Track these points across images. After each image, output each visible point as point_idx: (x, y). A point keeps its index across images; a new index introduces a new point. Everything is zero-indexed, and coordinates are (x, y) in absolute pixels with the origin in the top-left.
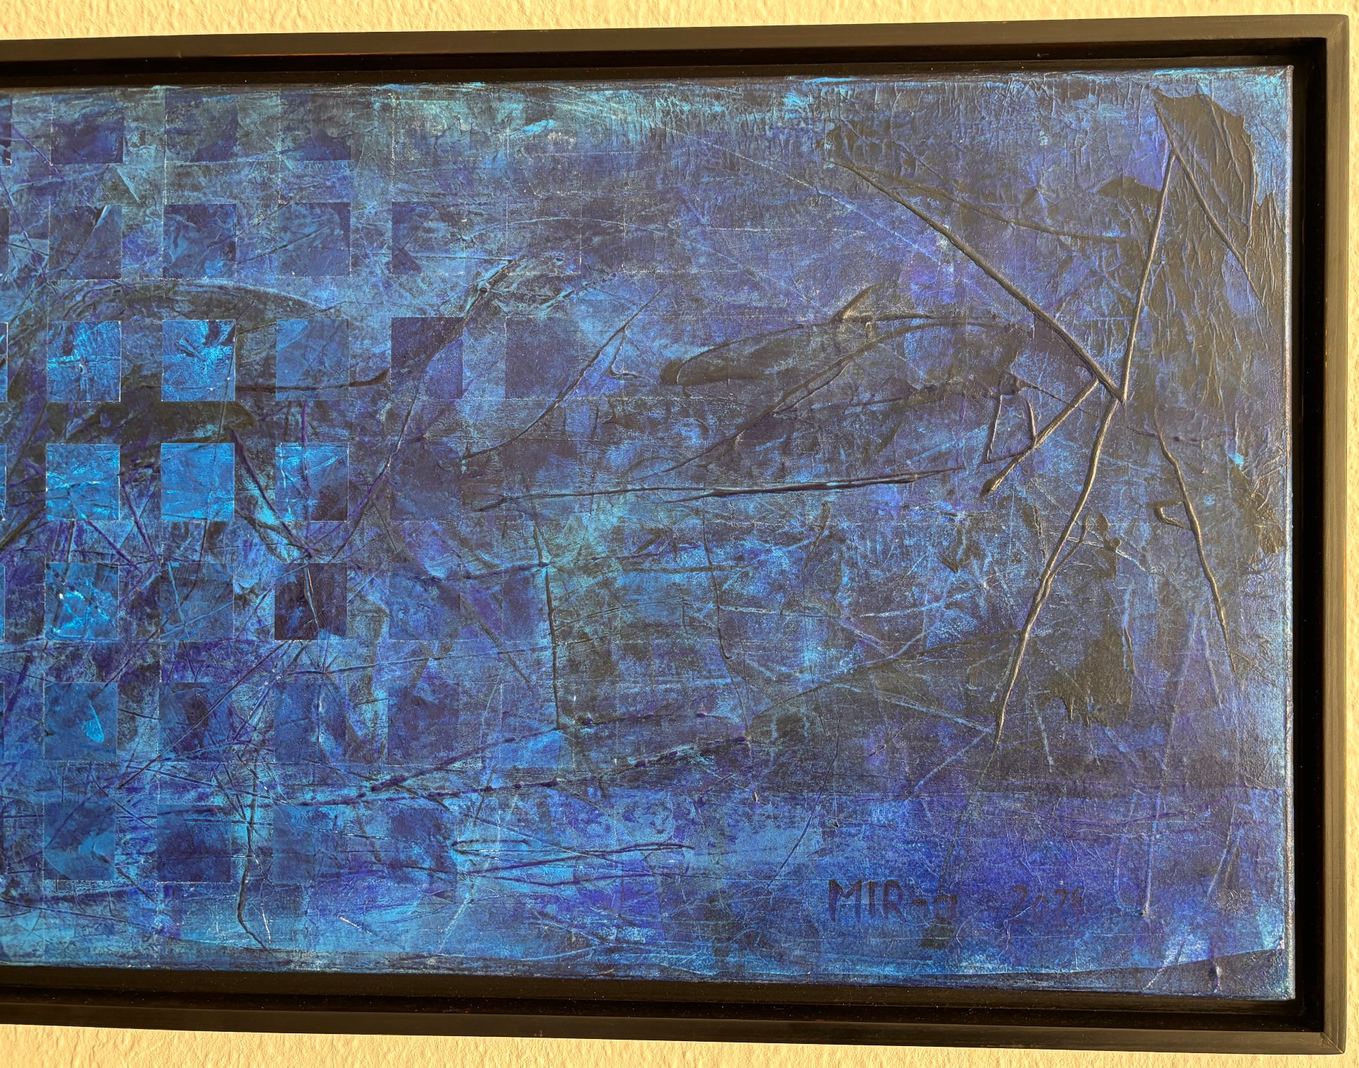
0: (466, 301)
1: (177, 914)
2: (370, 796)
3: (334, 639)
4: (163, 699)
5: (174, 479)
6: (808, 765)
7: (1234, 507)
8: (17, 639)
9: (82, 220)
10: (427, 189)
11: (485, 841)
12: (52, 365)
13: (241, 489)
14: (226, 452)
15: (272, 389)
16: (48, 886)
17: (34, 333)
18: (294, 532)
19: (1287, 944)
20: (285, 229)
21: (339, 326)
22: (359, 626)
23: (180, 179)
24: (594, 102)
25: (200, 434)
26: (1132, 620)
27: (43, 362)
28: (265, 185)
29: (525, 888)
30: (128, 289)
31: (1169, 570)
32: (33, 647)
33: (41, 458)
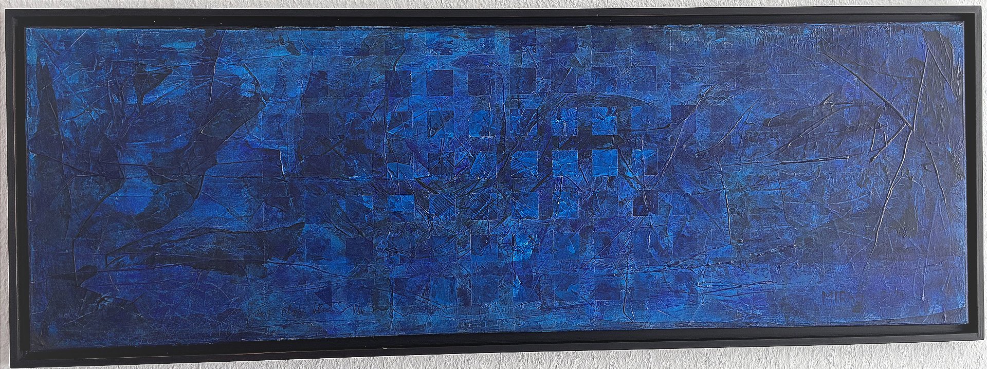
0: (697, 100)
1: (602, 311)
2: (668, 268)
3: (654, 215)
4: (595, 239)
5: (597, 162)
6: (814, 254)
7: (949, 165)
8: (543, 218)
9: (563, 72)
10: (682, 61)
11: (707, 283)
12: (553, 123)
13: (620, 165)
14: (614, 152)
15: (630, 130)
16: (556, 303)
17: (546, 112)
18: (639, 179)
19: (966, 306)
20: (633, 75)
21: (653, 109)
22: (662, 211)
23: (597, 58)
24: (739, 32)
25: (605, 146)
26: (917, 202)
27: (549, 122)
28: (626, 60)
29: (721, 298)
30: (580, 96)
31: (929, 186)
32: (549, 221)
33: (550, 155)
